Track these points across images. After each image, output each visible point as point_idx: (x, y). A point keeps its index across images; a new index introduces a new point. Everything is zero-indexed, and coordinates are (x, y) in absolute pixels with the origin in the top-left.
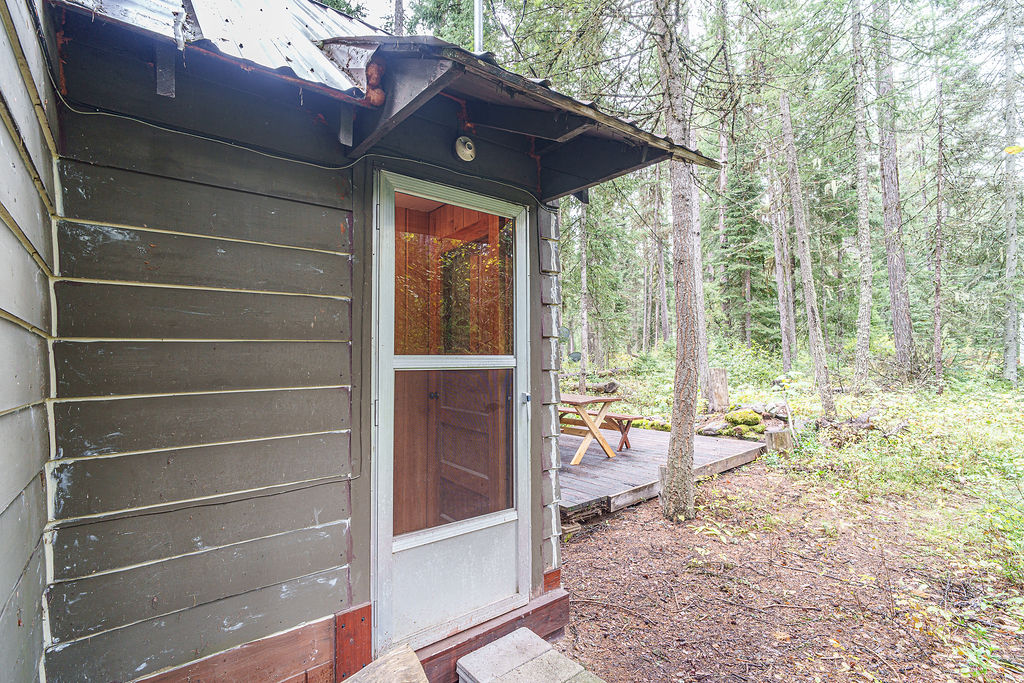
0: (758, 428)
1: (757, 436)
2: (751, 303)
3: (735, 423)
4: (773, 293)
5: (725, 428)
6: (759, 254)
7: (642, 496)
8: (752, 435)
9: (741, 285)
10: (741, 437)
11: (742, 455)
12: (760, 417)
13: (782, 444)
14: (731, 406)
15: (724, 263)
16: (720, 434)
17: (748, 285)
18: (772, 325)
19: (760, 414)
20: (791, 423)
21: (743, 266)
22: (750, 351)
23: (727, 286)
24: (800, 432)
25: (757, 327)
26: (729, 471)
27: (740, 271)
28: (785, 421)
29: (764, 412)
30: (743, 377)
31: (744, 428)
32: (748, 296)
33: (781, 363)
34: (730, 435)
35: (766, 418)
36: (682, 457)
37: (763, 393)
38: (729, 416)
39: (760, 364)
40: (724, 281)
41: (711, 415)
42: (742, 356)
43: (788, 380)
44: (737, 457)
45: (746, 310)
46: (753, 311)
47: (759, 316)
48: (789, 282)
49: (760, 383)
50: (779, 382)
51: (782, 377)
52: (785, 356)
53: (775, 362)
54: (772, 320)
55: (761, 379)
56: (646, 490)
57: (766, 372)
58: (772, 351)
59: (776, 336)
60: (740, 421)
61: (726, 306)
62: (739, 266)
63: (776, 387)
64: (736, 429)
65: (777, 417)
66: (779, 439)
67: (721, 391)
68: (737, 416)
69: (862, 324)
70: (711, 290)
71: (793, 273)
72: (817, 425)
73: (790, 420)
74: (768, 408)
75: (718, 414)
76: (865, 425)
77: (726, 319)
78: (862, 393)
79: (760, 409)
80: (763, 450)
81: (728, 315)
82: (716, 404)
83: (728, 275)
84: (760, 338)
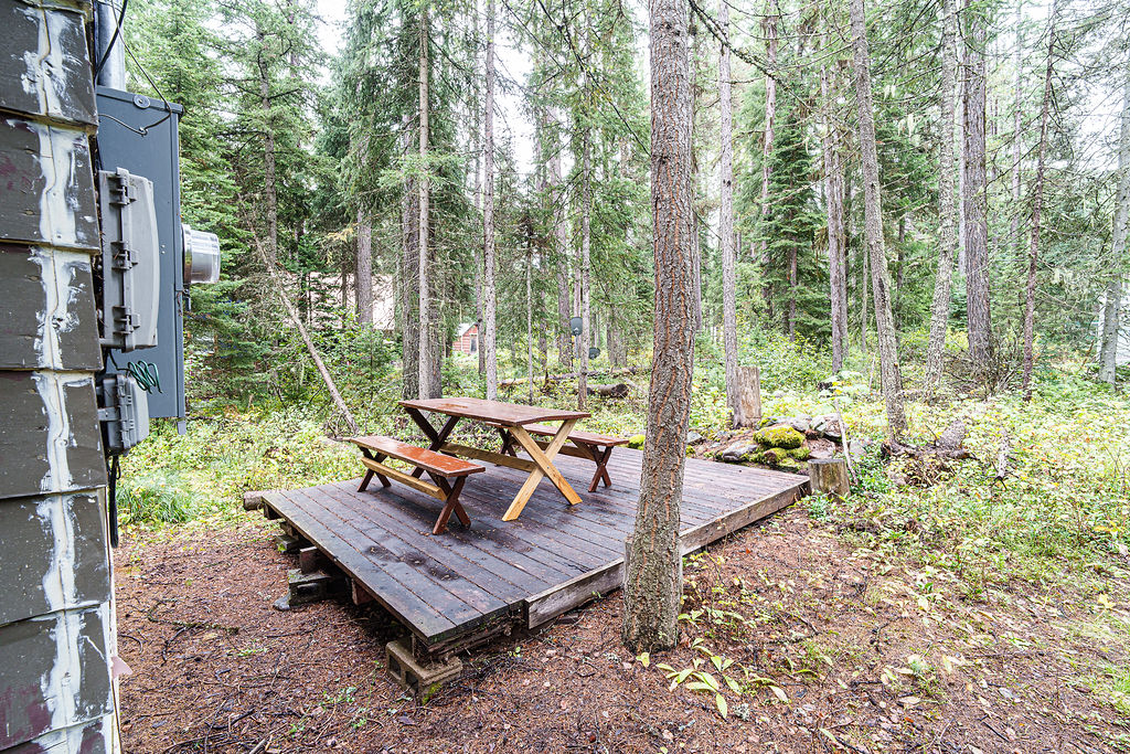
0: (800, 452)
1: (798, 465)
2: (796, 288)
3: (766, 445)
4: (824, 277)
5: (753, 451)
6: (808, 228)
7: (594, 590)
8: (790, 462)
9: (785, 266)
10: (775, 466)
11: (774, 499)
12: (802, 437)
13: (833, 481)
14: (763, 420)
15: (765, 238)
16: (746, 460)
17: (794, 266)
18: (820, 316)
19: (802, 432)
20: (845, 445)
21: (788, 242)
22: (793, 345)
23: (769, 268)
24: (858, 460)
25: (803, 317)
26: (752, 524)
27: (784, 248)
28: (838, 441)
29: (807, 430)
30: (783, 378)
31: (778, 452)
32: (793, 279)
33: (829, 361)
34: (759, 462)
35: (811, 437)
36: (657, 532)
37: (808, 399)
38: (759, 434)
39: (805, 362)
40: (766, 261)
41: (736, 432)
42: (783, 351)
43: (840, 383)
44: (766, 501)
45: (791, 296)
46: (798, 298)
47: (805, 304)
48: (842, 262)
49: (804, 385)
50: (827, 386)
51: (833, 379)
52: (835, 351)
53: (823, 359)
54: (821, 309)
55: (804, 380)
56: (603, 579)
57: (811, 371)
58: (819, 346)
59: (826, 329)
60: (773, 443)
61: (767, 291)
62: (784, 242)
63: (825, 392)
64: (768, 455)
65: (826, 437)
66: (828, 472)
67: (751, 399)
68: (771, 434)
69: (938, 309)
70: (749, 272)
71: (846, 253)
72: (883, 450)
73: (844, 441)
74: (814, 423)
75: (746, 431)
76: (956, 453)
77: (766, 307)
78: (935, 400)
79: (804, 425)
80: (804, 489)
81: (769, 303)
82: (743, 417)
83: (771, 254)
84: (806, 330)
